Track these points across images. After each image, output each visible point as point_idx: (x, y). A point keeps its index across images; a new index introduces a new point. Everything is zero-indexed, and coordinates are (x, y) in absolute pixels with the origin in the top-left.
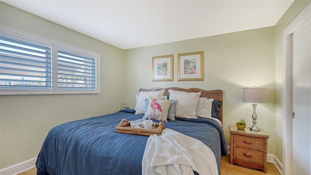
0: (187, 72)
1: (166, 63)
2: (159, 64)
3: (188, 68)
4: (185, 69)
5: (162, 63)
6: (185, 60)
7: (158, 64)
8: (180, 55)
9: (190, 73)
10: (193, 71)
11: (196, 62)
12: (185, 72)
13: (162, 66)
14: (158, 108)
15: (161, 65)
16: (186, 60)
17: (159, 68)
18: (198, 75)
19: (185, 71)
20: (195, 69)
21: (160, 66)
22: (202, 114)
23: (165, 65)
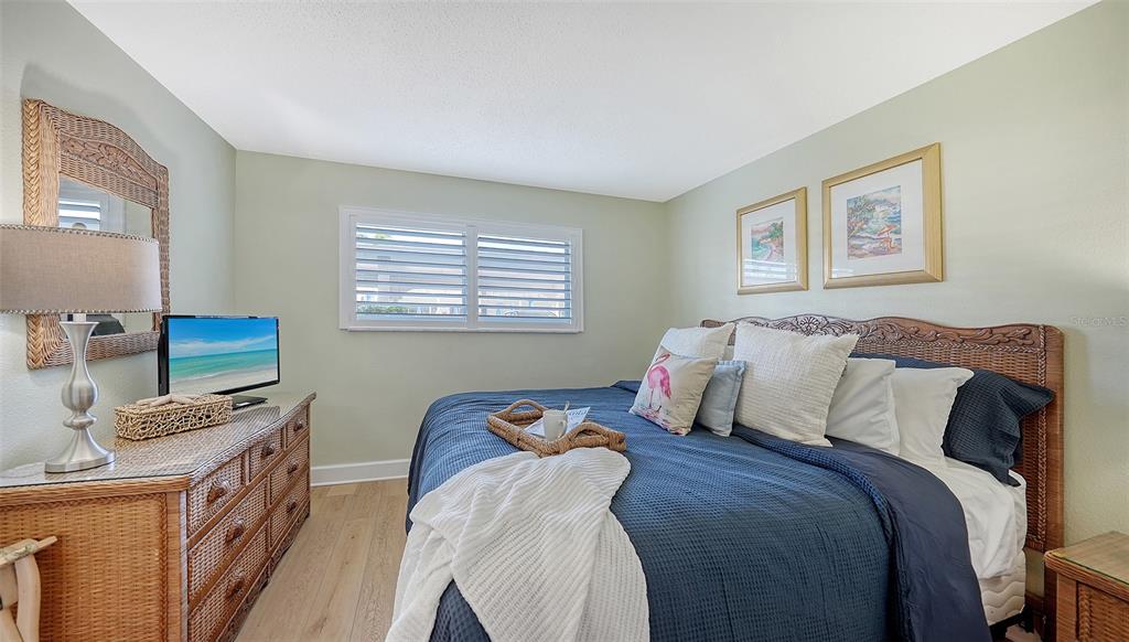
0: (859, 247)
1: (779, 223)
2: (758, 232)
3: (862, 229)
4: (851, 236)
5: (766, 226)
6: (849, 201)
7: (753, 232)
8: (828, 184)
9: (876, 252)
10: (888, 240)
11: (899, 199)
12: (854, 251)
13: (766, 238)
14: (662, 384)
15: (764, 234)
16: (855, 200)
17: (756, 244)
18: (912, 257)
19: (851, 247)
20: (898, 232)
21: (758, 237)
22: (871, 435)
23: (776, 232)
